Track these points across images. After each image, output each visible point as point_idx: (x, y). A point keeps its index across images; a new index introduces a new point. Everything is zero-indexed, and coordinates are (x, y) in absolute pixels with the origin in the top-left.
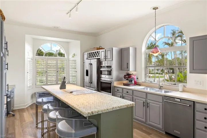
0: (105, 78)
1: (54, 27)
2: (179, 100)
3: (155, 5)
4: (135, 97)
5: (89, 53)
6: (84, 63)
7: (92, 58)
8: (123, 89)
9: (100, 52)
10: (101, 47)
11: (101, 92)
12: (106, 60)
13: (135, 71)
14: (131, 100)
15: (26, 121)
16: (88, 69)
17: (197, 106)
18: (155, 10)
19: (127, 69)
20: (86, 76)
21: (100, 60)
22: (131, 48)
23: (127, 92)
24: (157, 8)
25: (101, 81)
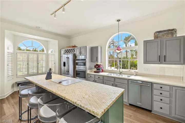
0: (80, 68)
1: (36, 27)
2: (141, 82)
3: (118, 18)
4: (105, 81)
5: (66, 50)
6: (61, 57)
7: (68, 53)
8: (95, 75)
9: (76, 49)
10: (75, 46)
11: (76, 78)
12: (80, 55)
13: (101, 63)
14: (102, 83)
15: (6, 114)
16: (65, 61)
17: (155, 86)
18: (119, 21)
19: (96, 61)
20: (64, 66)
21: (75, 55)
22: (99, 47)
23: (99, 78)
24: (120, 20)
25: (76, 70)
